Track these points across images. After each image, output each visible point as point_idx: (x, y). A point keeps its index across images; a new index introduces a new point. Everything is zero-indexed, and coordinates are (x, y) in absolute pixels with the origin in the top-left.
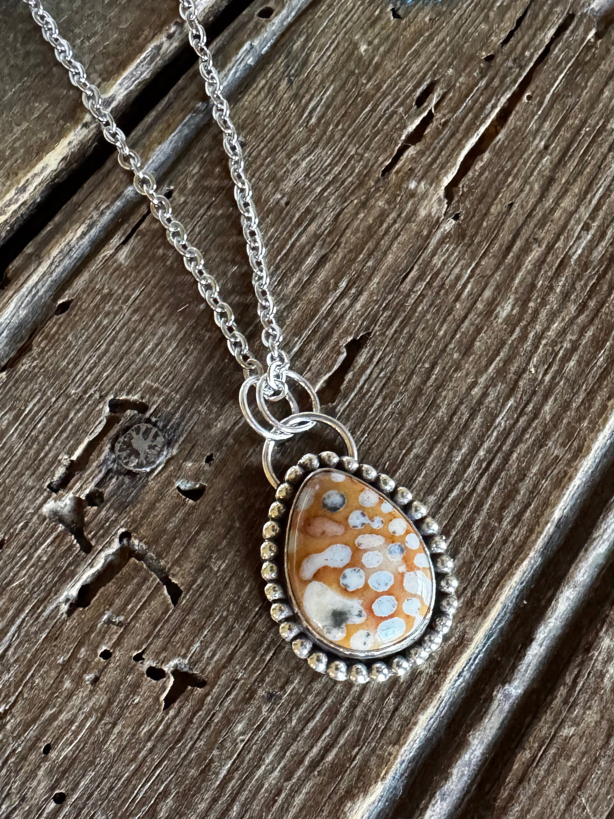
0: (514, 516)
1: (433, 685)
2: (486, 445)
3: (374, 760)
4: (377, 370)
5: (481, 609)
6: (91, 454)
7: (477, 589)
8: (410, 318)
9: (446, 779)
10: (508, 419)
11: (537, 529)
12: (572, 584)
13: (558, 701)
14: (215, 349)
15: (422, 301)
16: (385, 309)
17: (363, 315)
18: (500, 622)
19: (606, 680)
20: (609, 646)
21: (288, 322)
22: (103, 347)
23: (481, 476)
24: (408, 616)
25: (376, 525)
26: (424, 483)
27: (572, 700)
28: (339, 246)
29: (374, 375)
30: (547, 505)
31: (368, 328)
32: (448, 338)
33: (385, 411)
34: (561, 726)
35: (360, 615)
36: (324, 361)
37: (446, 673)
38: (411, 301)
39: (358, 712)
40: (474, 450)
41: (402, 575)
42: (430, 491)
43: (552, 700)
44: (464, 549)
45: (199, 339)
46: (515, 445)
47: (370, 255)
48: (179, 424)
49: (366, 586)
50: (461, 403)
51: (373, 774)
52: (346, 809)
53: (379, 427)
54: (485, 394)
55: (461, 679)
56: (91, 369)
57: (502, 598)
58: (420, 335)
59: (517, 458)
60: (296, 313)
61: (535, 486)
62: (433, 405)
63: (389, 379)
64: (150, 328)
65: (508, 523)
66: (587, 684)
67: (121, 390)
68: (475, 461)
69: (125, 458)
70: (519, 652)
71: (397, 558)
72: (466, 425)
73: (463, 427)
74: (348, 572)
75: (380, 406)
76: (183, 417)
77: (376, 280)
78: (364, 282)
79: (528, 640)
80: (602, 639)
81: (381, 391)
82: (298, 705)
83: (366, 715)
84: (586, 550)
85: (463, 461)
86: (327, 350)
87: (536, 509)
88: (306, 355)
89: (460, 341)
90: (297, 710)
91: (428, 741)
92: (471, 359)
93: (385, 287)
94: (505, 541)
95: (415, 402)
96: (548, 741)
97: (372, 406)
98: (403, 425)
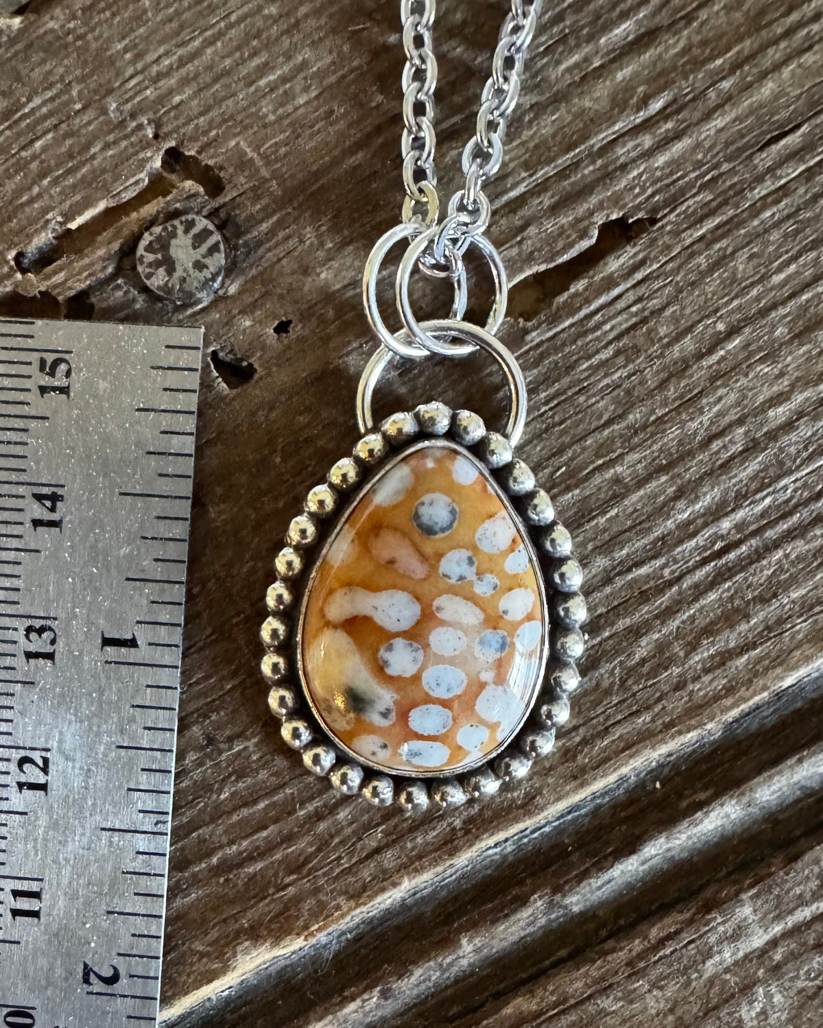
0: (719, 653)
1: (449, 845)
2: (740, 515)
3: (309, 903)
4: (631, 296)
5: (583, 770)
6: (99, 233)
7: (593, 737)
8: (739, 225)
9: (400, 977)
10: (805, 485)
11: (742, 692)
12: (745, 800)
13: (622, 955)
14: (378, 130)
15: (777, 202)
16: (703, 187)
17: (660, 179)
18: (603, 795)
19: (709, 963)
20: (745, 919)
21: (526, 134)
22: (197, 43)
23: (705, 562)
24: (460, 748)
25: (482, 589)
26: (605, 530)
27: (642, 965)
28: (688, 24)
29: (621, 304)
30: (781, 660)
31: (655, 210)
32: (786, 291)
33: (606, 376)
34: (605, 991)
35: (385, 715)
36: (551, 239)
37: (477, 838)
38: (760, 192)
39: (322, 826)
40: (716, 513)
41: (482, 686)
42: (605, 548)
43: (613, 950)
44: (609, 666)
45: (358, 102)
46: (789, 536)
47: (735, 66)
48: (260, 243)
49: (417, 678)
50: (740, 422)
51: (301, 923)
52: (240, 948)
53: (582, 399)
54: (789, 426)
55: (498, 850)
56: (160, 76)
57: (624, 770)
58: (740, 264)
59: (779, 561)
60: (547, 126)
61: (780, 621)
62: (690, 403)
63: (644, 321)
64: (286, 42)
65: (703, 661)
66: (678, 954)
67: (193, 139)
68: (707, 533)
69: (150, 265)
70: (605, 858)
71: (487, 656)
72: (726, 466)
73: (721, 466)
74: (399, 643)
75: (603, 363)
76: (272, 232)
77: (719, 122)
78: (697, 115)
79: (630, 847)
80: (741, 903)
81: (618, 338)
82: (241, 775)
83: (332, 837)
84: (800, 761)
85: (689, 522)
86: (565, 220)
87: (760, 660)
88: (525, 212)
89: (805, 308)
90: (237, 781)
91: (404, 907)
92: (804, 348)
93: (727, 144)
94: (679, 686)
95: (663, 385)
96: (572, 1001)
97: (589, 357)
98: (622, 416)
